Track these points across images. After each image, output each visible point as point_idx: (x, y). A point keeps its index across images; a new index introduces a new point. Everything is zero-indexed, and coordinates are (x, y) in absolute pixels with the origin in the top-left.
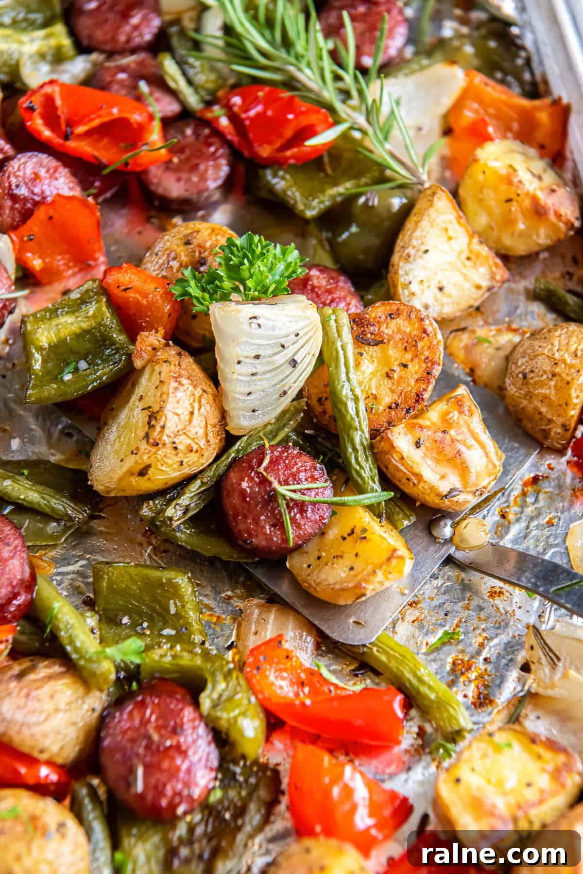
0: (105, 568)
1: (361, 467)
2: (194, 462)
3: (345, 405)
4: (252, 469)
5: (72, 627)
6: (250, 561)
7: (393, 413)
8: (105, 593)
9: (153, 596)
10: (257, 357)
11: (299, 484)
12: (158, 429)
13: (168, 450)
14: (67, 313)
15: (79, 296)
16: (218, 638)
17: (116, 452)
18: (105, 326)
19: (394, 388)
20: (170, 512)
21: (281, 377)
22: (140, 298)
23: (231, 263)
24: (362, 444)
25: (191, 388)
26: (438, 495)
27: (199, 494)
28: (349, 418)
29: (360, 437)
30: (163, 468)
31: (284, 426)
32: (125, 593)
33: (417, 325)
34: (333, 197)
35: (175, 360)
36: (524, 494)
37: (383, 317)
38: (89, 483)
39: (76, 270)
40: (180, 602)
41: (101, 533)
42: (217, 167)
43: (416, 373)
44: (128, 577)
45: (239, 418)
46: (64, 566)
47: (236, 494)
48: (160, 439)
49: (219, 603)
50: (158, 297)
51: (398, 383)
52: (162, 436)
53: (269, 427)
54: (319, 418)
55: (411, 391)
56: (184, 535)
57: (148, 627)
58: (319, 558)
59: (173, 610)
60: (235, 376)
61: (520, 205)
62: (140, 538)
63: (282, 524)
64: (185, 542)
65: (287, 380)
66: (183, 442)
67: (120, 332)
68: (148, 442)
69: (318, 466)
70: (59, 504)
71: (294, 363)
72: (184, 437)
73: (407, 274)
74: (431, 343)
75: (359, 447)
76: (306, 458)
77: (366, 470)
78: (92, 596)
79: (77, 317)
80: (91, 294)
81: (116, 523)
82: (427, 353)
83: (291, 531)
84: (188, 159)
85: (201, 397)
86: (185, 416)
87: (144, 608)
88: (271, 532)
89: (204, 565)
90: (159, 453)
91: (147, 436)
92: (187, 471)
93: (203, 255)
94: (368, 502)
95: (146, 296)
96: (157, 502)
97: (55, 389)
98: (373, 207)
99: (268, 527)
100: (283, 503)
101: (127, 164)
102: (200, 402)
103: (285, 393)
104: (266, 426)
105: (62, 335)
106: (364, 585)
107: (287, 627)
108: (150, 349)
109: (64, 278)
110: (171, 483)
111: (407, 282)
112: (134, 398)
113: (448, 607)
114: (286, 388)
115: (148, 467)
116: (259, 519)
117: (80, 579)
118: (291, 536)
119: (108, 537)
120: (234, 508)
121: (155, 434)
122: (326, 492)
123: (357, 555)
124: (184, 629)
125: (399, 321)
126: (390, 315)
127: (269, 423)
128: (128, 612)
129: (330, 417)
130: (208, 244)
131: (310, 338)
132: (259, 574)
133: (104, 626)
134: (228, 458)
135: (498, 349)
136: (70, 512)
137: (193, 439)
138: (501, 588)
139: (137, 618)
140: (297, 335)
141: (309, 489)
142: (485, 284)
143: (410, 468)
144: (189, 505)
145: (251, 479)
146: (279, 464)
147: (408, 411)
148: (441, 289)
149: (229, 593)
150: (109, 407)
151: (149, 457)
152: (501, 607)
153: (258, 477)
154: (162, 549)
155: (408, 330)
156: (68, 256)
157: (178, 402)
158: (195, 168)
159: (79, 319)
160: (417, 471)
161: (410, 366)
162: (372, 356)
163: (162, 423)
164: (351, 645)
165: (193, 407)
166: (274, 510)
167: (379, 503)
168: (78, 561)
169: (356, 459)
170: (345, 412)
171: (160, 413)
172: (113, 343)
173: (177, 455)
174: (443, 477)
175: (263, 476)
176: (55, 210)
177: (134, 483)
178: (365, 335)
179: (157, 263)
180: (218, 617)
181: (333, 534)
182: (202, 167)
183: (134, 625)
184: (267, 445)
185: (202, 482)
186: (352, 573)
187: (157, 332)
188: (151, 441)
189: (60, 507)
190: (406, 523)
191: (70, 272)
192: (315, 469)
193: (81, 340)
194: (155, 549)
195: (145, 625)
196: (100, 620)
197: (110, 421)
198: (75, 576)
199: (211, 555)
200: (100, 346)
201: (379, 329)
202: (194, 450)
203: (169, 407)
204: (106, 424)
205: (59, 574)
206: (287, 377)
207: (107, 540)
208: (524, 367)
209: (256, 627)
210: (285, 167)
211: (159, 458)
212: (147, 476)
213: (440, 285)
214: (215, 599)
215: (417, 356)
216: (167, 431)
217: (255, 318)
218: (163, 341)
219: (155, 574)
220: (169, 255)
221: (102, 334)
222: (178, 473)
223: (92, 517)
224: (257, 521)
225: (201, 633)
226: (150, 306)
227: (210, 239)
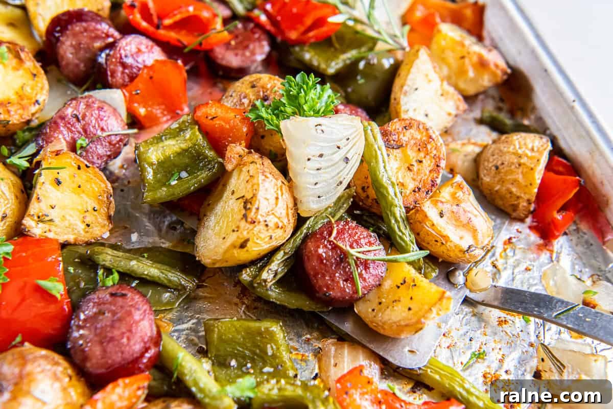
0: (216, 324)
1: (403, 234)
2: (280, 237)
3: (386, 189)
4: (325, 238)
5: (195, 371)
6: (325, 310)
7: (417, 195)
8: (215, 343)
9: (254, 342)
10: (321, 156)
11: (361, 247)
12: (254, 210)
13: (261, 227)
14: (170, 138)
15: (177, 126)
16: (304, 371)
17: (218, 234)
18: (199, 145)
19: (415, 177)
20: (265, 275)
21: (338, 171)
22: (223, 124)
23: (291, 93)
24: (401, 217)
25: (274, 180)
26: (461, 251)
27: (283, 261)
28: (390, 197)
29: (399, 212)
30: (258, 241)
31: (340, 208)
32: (232, 341)
33: (424, 134)
34: (344, 61)
35: (259, 161)
36: (505, 250)
37: (400, 129)
38: (197, 259)
39: (169, 117)
40: (276, 345)
41: (205, 297)
42: (262, 46)
43: (429, 166)
44: (234, 329)
45: (309, 202)
46: (180, 324)
47: (315, 258)
48: (256, 218)
49: (301, 344)
50: (238, 122)
51: (417, 173)
52: (257, 216)
53: (330, 210)
54: (364, 202)
55: (427, 179)
56: (274, 294)
57: (251, 367)
58: (380, 303)
59: (270, 352)
60: (306, 170)
61: (471, 60)
62: (236, 300)
63: (353, 278)
64: (275, 299)
65: (341, 173)
66: (272, 221)
67: (210, 149)
68: (246, 221)
69: (372, 234)
70: (175, 277)
71: (347, 160)
72: (272, 216)
73: (406, 104)
74: (436, 145)
75: (399, 219)
76: (362, 229)
77: (406, 236)
78: (204, 346)
79: (177, 141)
80: (187, 124)
81: (216, 290)
82: (435, 152)
83: (359, 283)
84: (241, 42)
85: (281, 187)
86: (273, 201)
87: (247, 353)
88: (344, 285)
89: (286, 316)
90: (255, 229)
91: (245, 216)
92: (275, 243)
93: (266, 94)
94: (411, 259)
95: (228, 122)
96: (252, 269)
97: (165, 191)
98: (374, 65)
99: (341, 282)
100: (352, 262)
101: (201, 44)
102: (281, 190)
103: (341, 183)
104: (327, 209)
105: (167, 154)
106: (423, 320)
107: (359, 359)
108: (238, 156)
109: (161, 123)
110: (263, 253)
111: (406, 109)
112: (227, 194)
113: (470, 334)
114: (341, 179)
115: (247, 241)
116: (335, 276)
117: (193, 334)
118: (360, 288)
119: (211, 300)
120: (314, 268)
121: (252, 215)
122: (381, 253)
123: (411, 298)
124: (280, 367)
125: (412, 131)
126: (405, 127)
127: (329, 207)
128: (235, 356)
129: (373, 200)
130: (269, 86)
131: (356, 142)
132: (332, 320)
133: (217, 369)
134: (301, 234)
135: (466, 156)
136: (183, 283)
137: (279, 218)
138: (505, 318)
139: (242, 361)
140: (348, 139)
141: (369, 251)
142: (454, 112)
143: (439, 233)
144: (277, 270)
145: (325, 246)
146: (344, 234)
147: (427, 193)
148: (426, 115)
149: (308, 336)
150: (206, 203)
151: (248, 233)
152: (508, 331)
153: (330, 245)
154: (253, 307)
155: (419, 137)
156: (163, 107)
157: (266, 190)
158: (246, 47)
159: (179, 142)
160: (445, 234)
161: (424, 161)
162: (396, 156)
163: (256, 206)
164: (410, 369)
165: (277, 194)
166: (344, 268)
167: (419, 260)
168: (190, 320)
169: (399, 228)
170: (387, 195)
171: (254, 199)
172: (206, 157)
173: (268, 230)
174: (461, 238)
175: (334, 243)
176: (154, 72)
177: (236, 255)
178: (389, 142)
179: (232, 102)
180: (303, 355)
181: (387, 285)
182: (251, 46)
183: (241, 366)
184: (333, 221)
185: (284, 252)
186: (411, 312)
187: (240, 144)
188: (249, 220)
189: (176, 279)
190: (434, 275)
191: (165, 119)
192: (371, 236)
193: (181, 157)
194: (247, 307)
195: (249, 365)
196: (213, 364)
197: (208, 214)
198: (189, 331)
199: (295, 307)
200: (196, 160)
201: (398, 137)
202: (280, 226)
203: (261, 195)
204: (205, 215)
205: (175, 331)
206: (341, 171)
207: (210, 303)
208: (495, 162)
209: (335, 361)
210: (308, 44)
211: (255, 233)
212: (246, 249)
213: (426, 113)
214: (298, 341)
215: (428, 154)
216: (260, 212)
217: (320, 125)
218: (246, 150)
219: (255, 325)
220: (240, 95)
221: (197, 152)
222: (269, 245)
223: (198, 287)
224: (333, 279)
225: (292, 368)
226: (232, 128)
227: (270, 82)
